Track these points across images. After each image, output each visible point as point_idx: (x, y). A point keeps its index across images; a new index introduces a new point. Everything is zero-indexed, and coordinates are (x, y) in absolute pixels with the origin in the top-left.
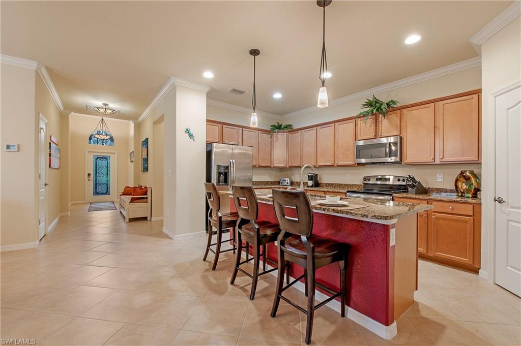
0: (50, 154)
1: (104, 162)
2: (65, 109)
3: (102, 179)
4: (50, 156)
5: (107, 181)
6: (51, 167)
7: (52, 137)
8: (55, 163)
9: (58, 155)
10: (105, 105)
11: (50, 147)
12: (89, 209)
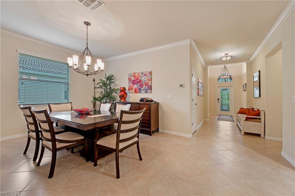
0: (198, 88)
1: (226, 92)
2: (206, 64)
3: (225, 102)
4: (198, 89)
5: (228, 103)
6: (199, 95)
7: (199, 79)
8: (201, 93)
9: (203, 89)
10: (226, 54)
11: (198, 84)
12: (218, 119)
